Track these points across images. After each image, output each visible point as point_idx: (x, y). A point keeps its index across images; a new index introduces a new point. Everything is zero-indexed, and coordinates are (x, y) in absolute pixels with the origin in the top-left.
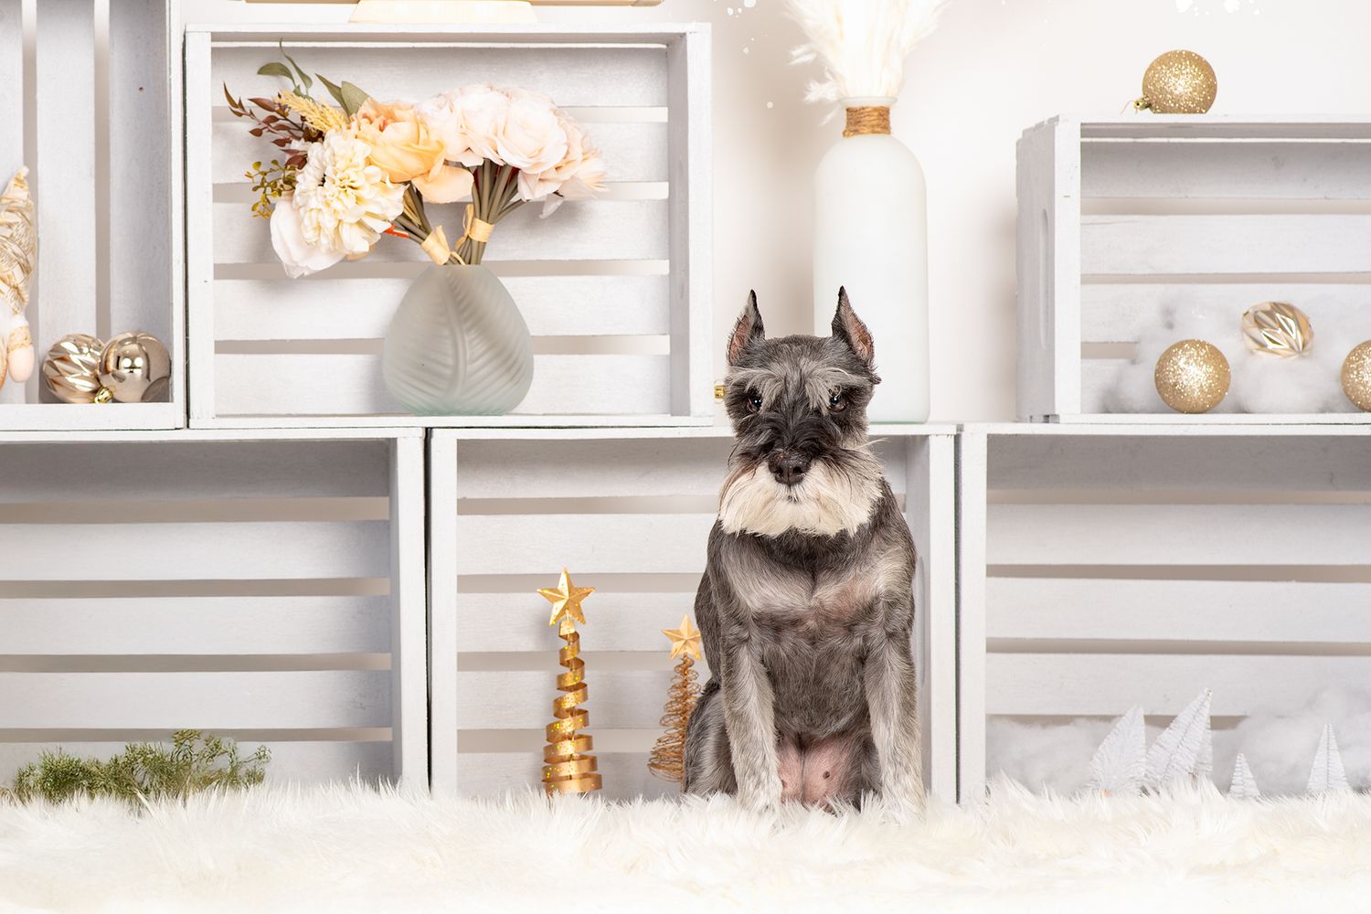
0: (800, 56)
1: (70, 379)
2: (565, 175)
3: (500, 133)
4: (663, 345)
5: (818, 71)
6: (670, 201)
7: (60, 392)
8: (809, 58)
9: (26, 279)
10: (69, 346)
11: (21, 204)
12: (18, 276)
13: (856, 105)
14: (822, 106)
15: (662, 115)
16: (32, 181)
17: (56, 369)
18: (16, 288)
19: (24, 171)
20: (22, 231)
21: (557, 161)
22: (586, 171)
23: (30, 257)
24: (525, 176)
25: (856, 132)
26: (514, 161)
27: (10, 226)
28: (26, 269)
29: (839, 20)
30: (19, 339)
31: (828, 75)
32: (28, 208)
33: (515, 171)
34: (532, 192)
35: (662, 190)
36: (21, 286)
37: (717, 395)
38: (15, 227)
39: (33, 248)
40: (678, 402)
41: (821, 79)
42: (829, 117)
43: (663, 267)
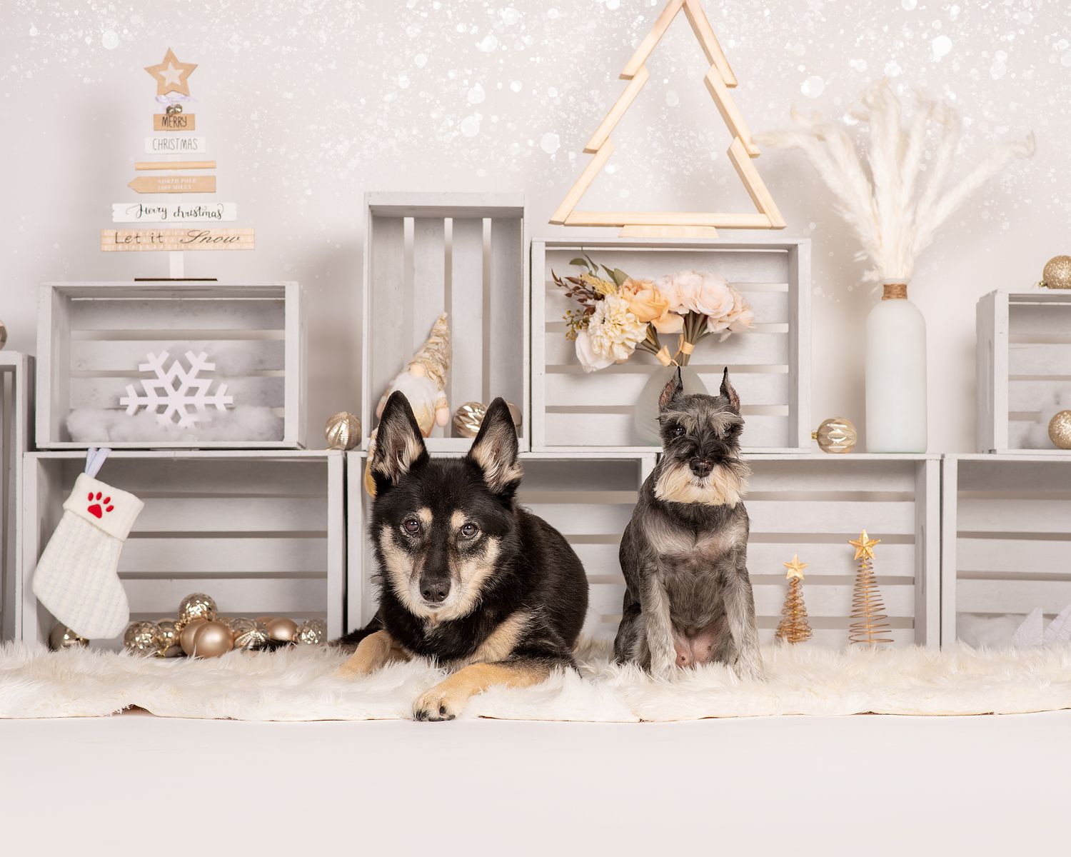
0: (859, 257)
1: (468, 426)
2: (733, 319)
3: (698, 297)
4: (785, 410)
5: (869, 265)
6: (789, 334)
7: (463, 432)
8: (864, 258)
9: (445, 373)
10: (467, 408)
11: (443, 332)
12: (441, 371)
13: (889, 283)
14: (871, 284)
15: (785, 287)
16: (449, 321)
17: (461, 420)
18: (440, 377)
19: (445, 315)
20: (443, 346)
21: (728, 312)
22: (744, 317)
23: (447, 361)
24: (711, 319)
25: (889, 297)
26: (705, 312)
27: (437, 344)
28: (446, 367)
29: (880, 238)
30: (441, 404)
31: (874, 267)
32: (447, 334)
33: (706, 317)
34: (715, 328)
35: (785, 328)
36: (443, 376)
37: (813, 438)
38: (440, 345)
39: (449, 355)
40: (792, 441)
41: (871, 269)
42: (875, 289)
43: (786, 369)
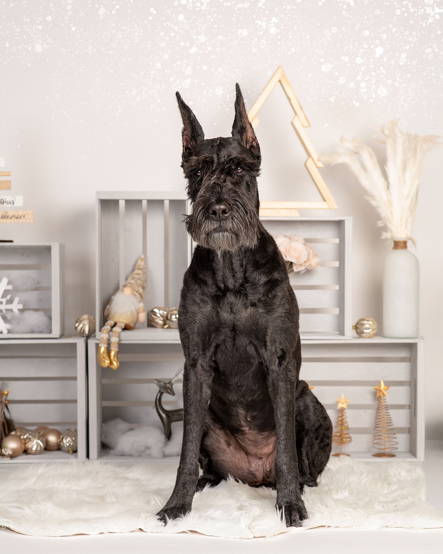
0: (380, 224)
1: (157, 321)
2: (307, 264)
3: (287, 252)
4: (337, 311)
5: (385, 228)
6: (339, 268)
7: (154, 324)
8: (382, 225)
9: (144, 291)
10: (156, 310)
11: (142, 267)
12: (141, 290)
13: (397, 240)
14: (386, 239)
15: (337, 241)
16: (145, 260)
17: (152, 317)
18: (140, 294)
19: (143, 257)
20: (142, 276)
21: (305, 260)
22: (314, 261)
23: (145, 284)
24: (295, 264)
25: (397, 248)
26: (292, 260)
27: (138, 274)
28: (143, 288)
29: (392, 214)
30: (141, 310)
31: (388, 230)
32: (144, 268)
33: (291, 263)
34: (297, 269)
35: (337, 264)
36: (142, 293)
37: (353, 328)
38: (140, 275)
39: (146, 281)
40: (342, 332)
41: (386, 231)
42: (388, 242)
43: (337, 287)
